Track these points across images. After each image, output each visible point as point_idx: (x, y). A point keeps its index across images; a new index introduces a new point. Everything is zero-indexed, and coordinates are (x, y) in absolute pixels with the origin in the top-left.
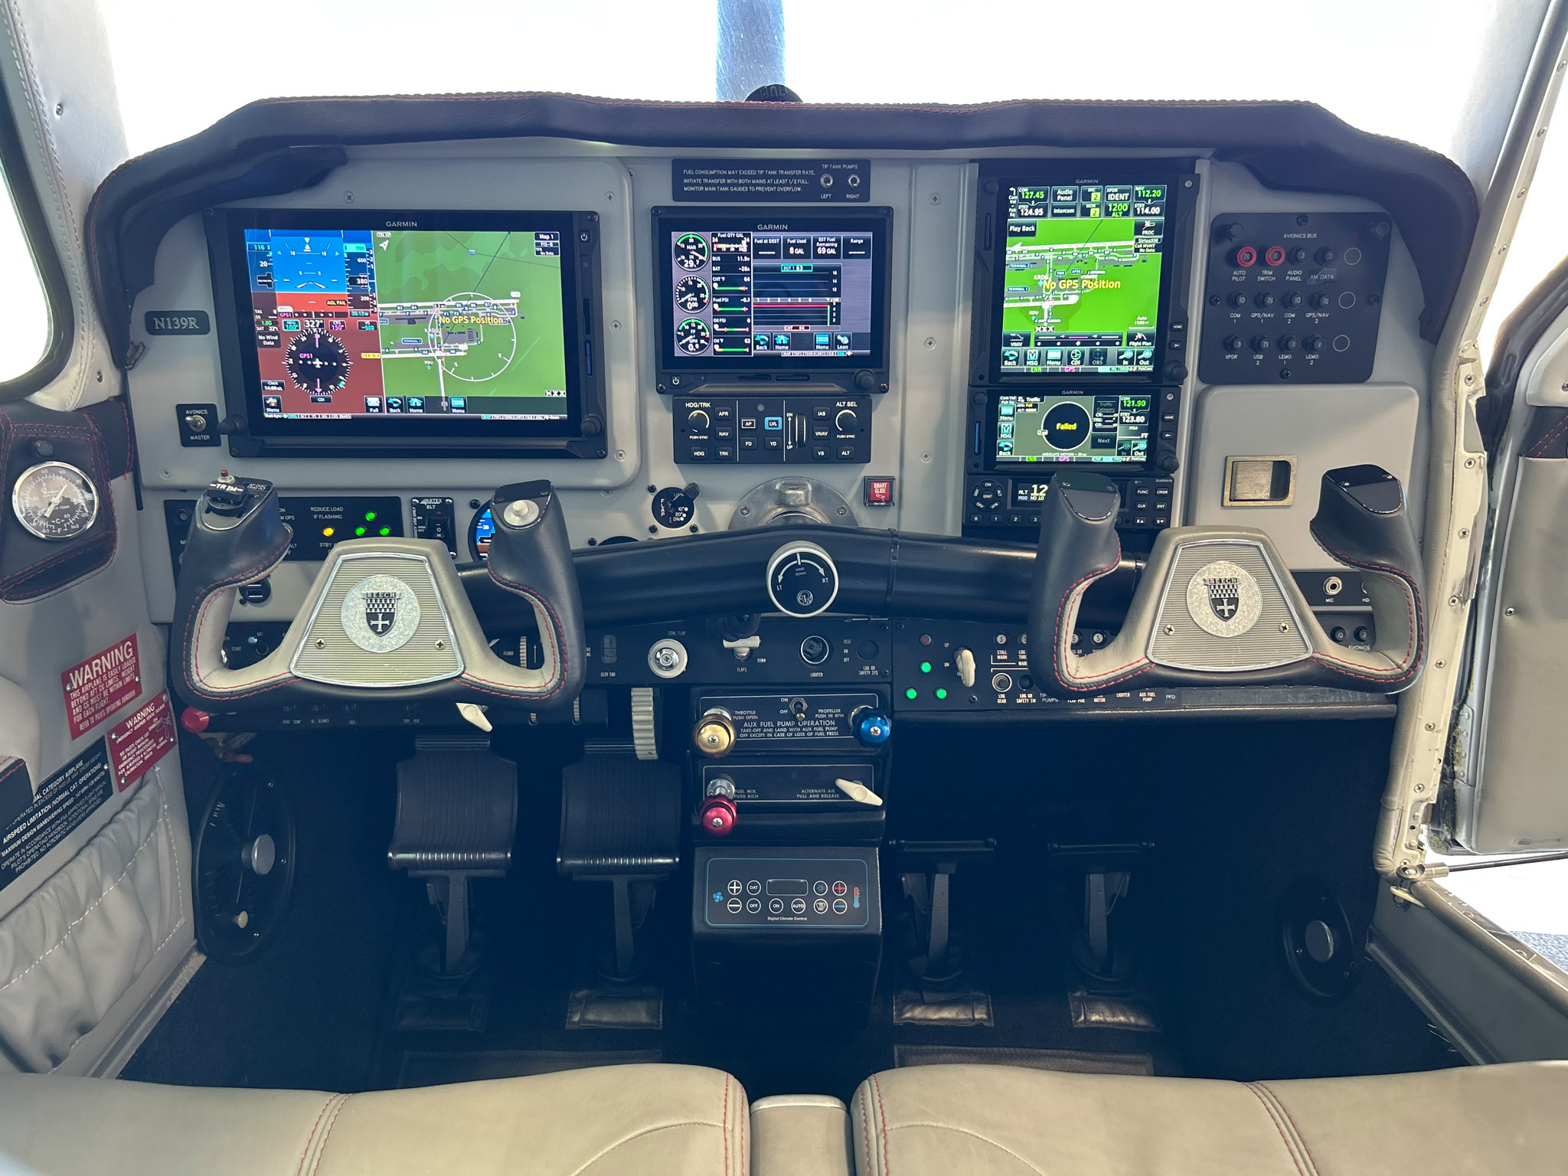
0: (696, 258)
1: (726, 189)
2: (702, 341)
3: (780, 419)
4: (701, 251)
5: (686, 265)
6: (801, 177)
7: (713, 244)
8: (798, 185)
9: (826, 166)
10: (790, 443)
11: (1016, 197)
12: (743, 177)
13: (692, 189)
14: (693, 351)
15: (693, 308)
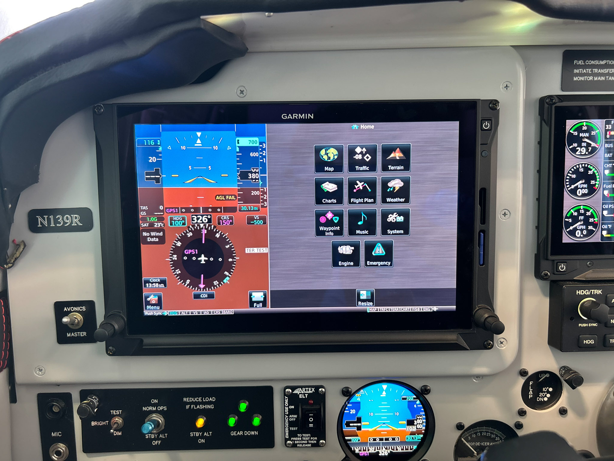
0: (589, 145)
2: (590, 228)
4: (595, 138)
5: (577, 153)
7: (606, 131)
13: (582, 78)
14: (580, 237)
15: (584, 195)
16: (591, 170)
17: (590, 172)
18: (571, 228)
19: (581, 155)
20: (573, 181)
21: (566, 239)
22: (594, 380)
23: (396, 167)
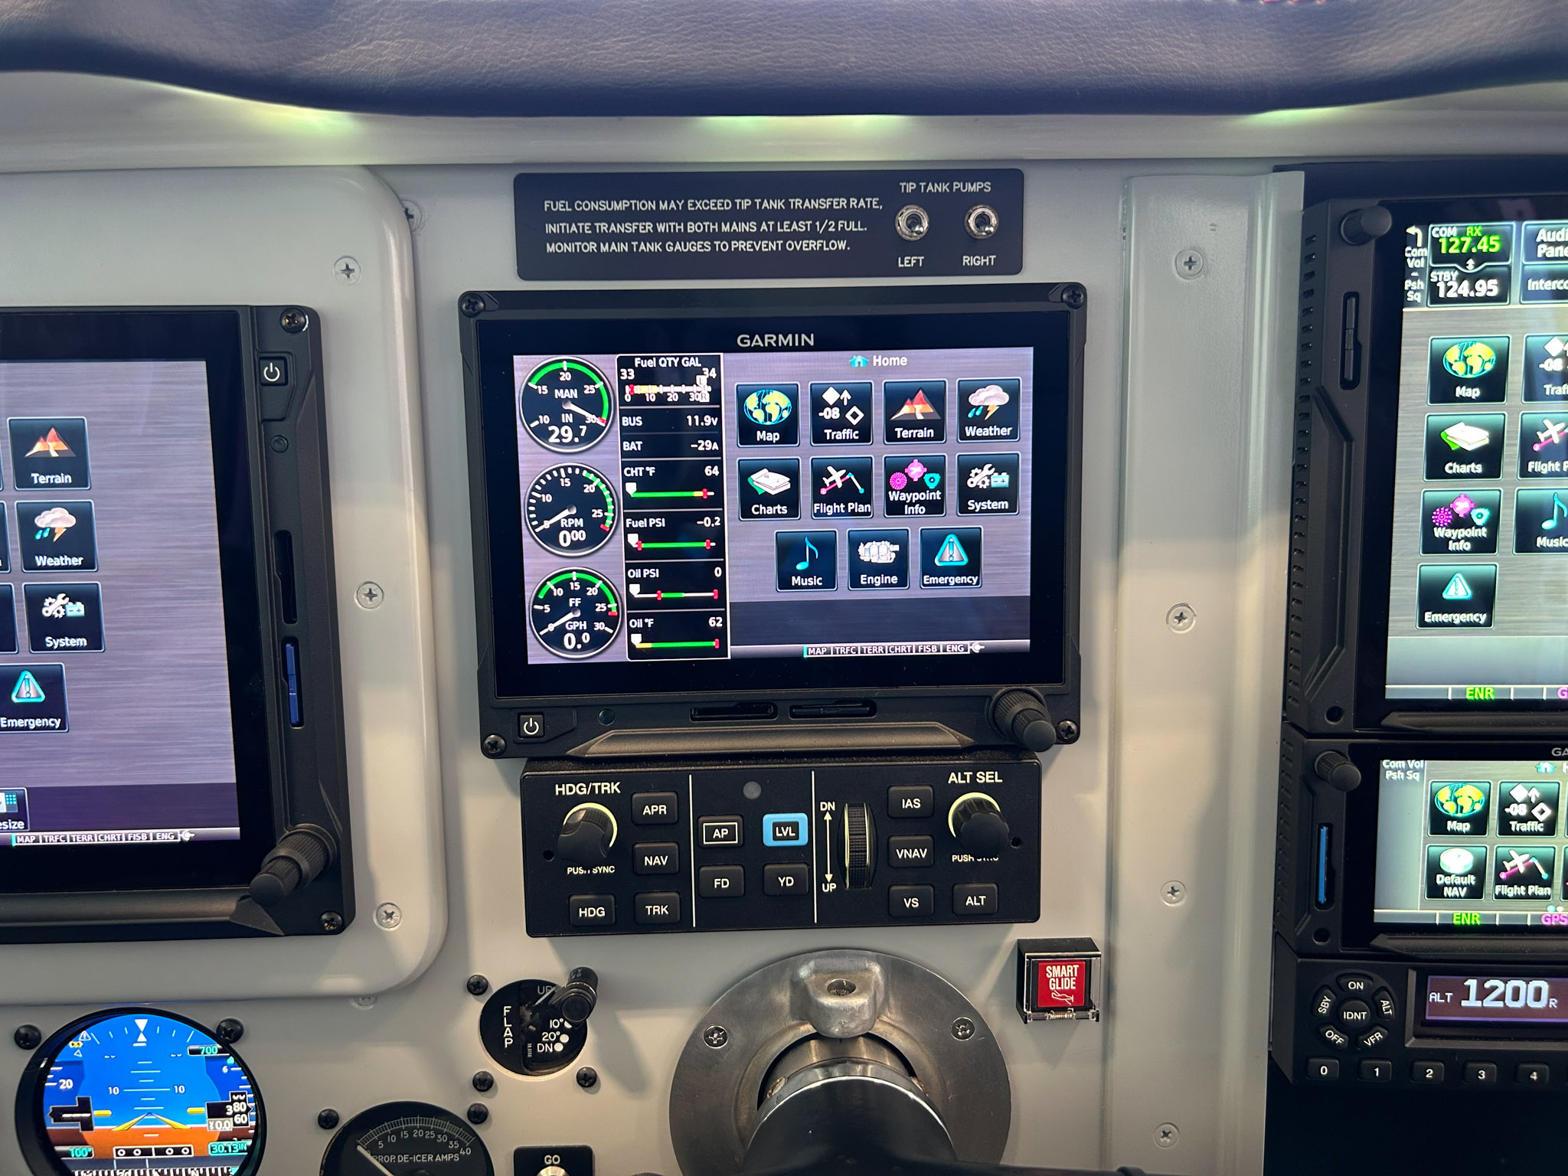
0: (579, 420)
1: (655, 247)
2: (600, 626)
3: (801, 818)
4: (593, 404)
5: (553, 439)
6: (848, 214)
7: (622, 384)
8: (840, 235)
9: (910, 187)
10: (829, 877)
11: (1426, 252)
12: (699, 216)
13: (567, 248)
14: (576, 650)
15: (575, 545)
16: (590, 482)
17: (589, 489)
18: (551, 627)
19: (561, 444)
20: (544, 512)
21: (538, 654)
23: (52, 477)
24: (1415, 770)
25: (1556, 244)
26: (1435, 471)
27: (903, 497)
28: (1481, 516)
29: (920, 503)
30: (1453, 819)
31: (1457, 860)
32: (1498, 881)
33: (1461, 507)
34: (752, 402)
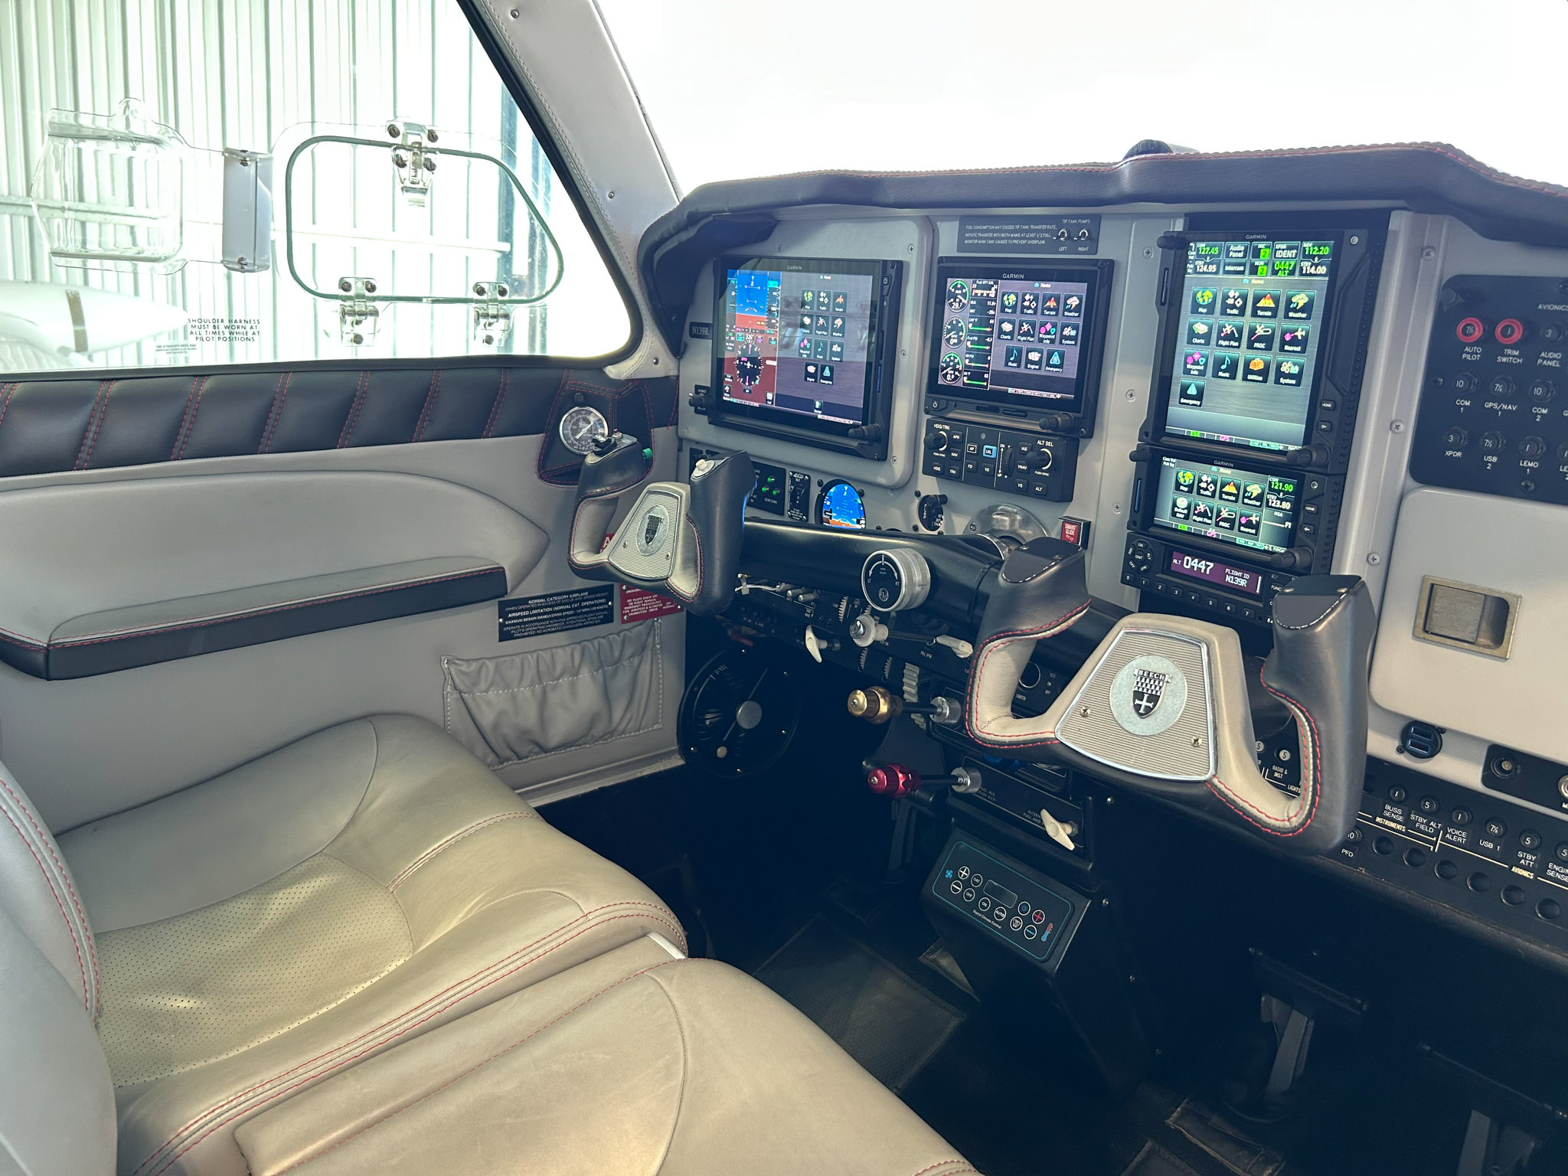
0: (961, 301)
1: (992, 242)
2: (957, 373)
3: (994, 448)
4: (964, 295)
5: (953, 307)
6: (1046, 231)
7: (973, 289)
8: (1043, 239)
9: (1066, 221)
10: (1000, 471)
11: (1194, 253)
12: (1006, 231)
13: (970, 242)
14: (949, 381)
15: (954, 344)
16: (961, 323)
17: (960, 325)
18: (945, 372)
19: (955, 309)
20: (948, 332)
21: (940, 380)
22: (959, 511)
23: (840, 309)
24: (1173, 463)
25: (1236, 251)
26: (1190, 342)
27: (1044, 336)
28: (1202, 361)
29: (1049, 339)
30: (1182, 485)
31: (1182, 502)
32: (1195, 514)
33: (1196, 356)
34: (1005, 298)
